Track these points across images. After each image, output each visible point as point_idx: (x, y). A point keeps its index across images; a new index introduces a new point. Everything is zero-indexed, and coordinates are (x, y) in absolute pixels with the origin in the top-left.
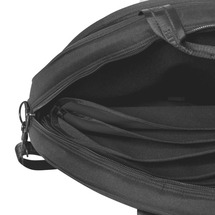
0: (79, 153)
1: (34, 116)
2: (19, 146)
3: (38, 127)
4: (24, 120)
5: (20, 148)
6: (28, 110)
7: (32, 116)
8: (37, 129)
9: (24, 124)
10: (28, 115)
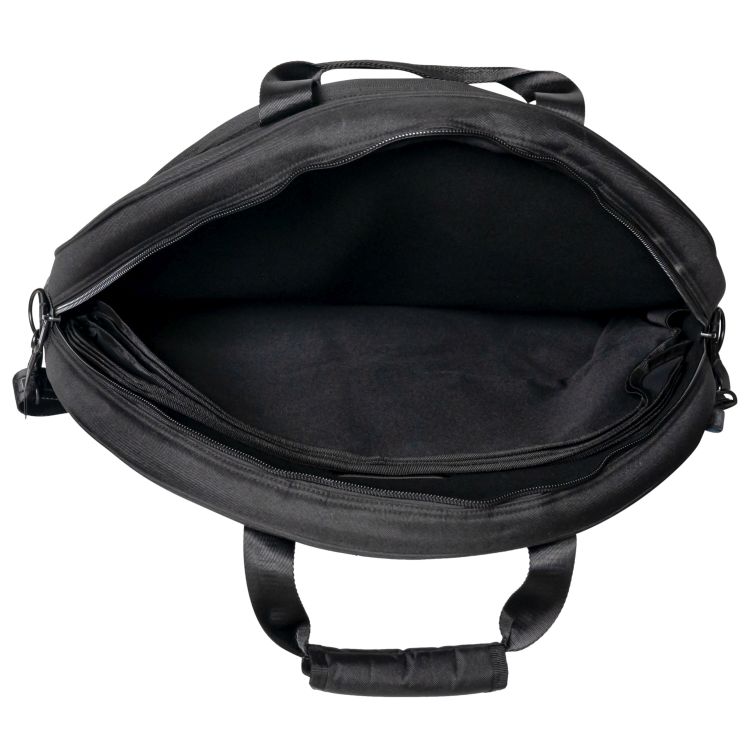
0: (135, 411)
1: (57, 322)
2: (20, 375)
3: (62, 346)
4: (37, 327)
5: (24, 381)
6: (46, 308)
7: (54, 322)
8: (61, 349)
9: (37, 334)
10: (46, 318)
